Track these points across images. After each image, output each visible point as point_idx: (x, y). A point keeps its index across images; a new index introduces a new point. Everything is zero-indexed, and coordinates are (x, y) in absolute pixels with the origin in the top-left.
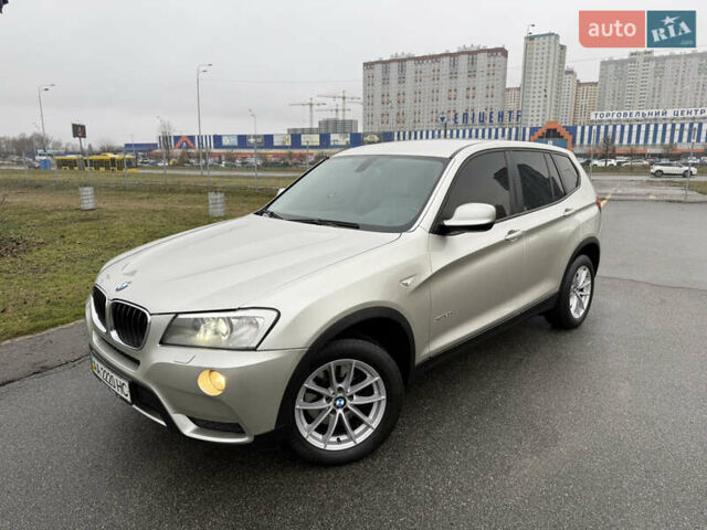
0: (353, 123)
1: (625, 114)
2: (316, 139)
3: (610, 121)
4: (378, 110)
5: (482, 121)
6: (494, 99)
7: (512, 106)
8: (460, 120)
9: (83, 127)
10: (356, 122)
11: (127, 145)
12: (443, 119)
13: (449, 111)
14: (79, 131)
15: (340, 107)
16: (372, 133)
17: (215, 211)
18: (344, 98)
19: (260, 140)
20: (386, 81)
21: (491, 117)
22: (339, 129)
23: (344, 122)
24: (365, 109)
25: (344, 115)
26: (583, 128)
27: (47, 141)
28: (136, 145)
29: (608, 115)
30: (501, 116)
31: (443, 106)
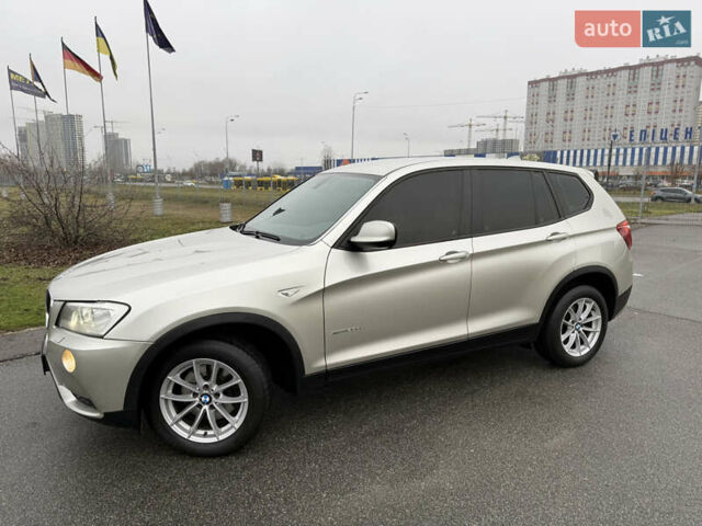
0: (513, 142)
4: (541, 128)
5: (664, 139)
8: (636, 137)
9: (261, 152)
10: (517, 142)
11: (297, 168)
12: (616, 137)
14: (257, 155)
15: (501, 127)
16: (532, 152)
18: (505, 118)
20: (552, 98)
22: (498, 149)
23: (504, 141)
24: (527, 128)
27: (235, 164)
28: (305, 168)
30: (688, 132)
31: (618, 123)
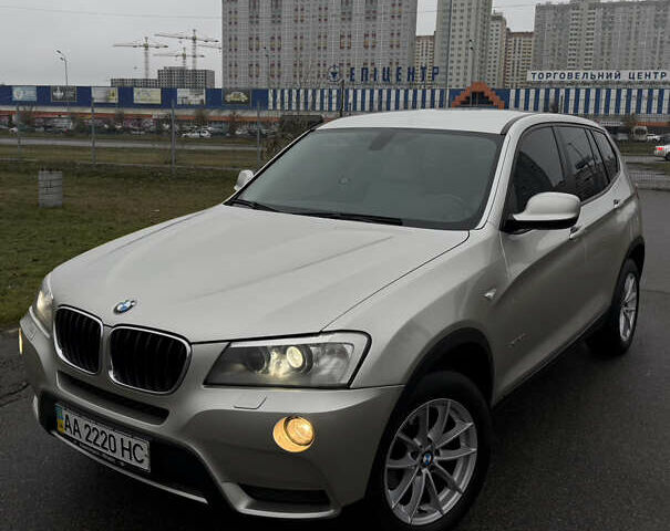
0: (208, 75)
1: (570, 75)
2: (155, 96)
3: (551, 83)
4: (243, 58)
5: (386, 79)
6: (401, 50)
7: (423, 60)
8: (358, 75)
10: (213, 73)
12: (334, 74)
13: (341, 65)
16: (237, 89)
17: (46, 197)
18: (194, 39)
19: (71, 94)
20: (254, 19)
21: (398, 74)
22: (189, 83)
23: (194, 71)
24: (225, 57)
25: (194, 62)
26: (518, 91)
29: (549, 75)
30: (411, 72)
31: (333, 56)
